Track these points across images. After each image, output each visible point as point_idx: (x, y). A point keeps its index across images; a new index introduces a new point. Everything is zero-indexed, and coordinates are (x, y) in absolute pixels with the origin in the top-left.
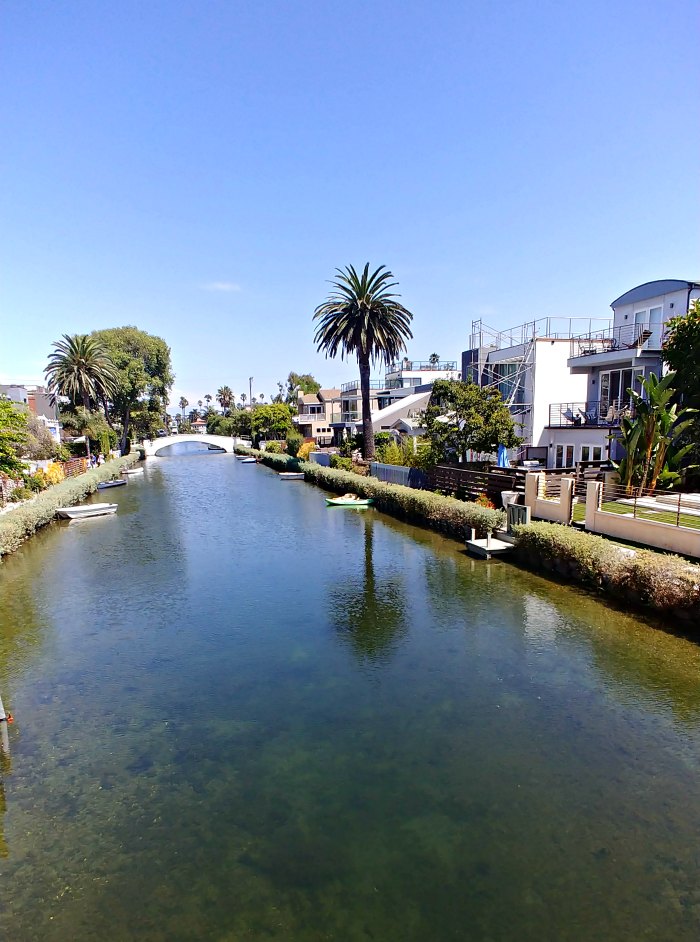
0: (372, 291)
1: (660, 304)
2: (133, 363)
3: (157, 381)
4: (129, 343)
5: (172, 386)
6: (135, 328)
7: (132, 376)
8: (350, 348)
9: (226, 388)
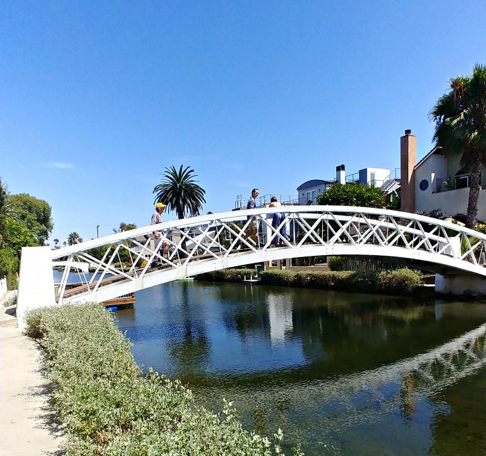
0: (184, 179)
1: (315, 190)
2: (28, 216)
3: (43, 227)
4: (26, 204)
5: (52, 231)
6: (28, 195)
7: (29, 224)
8: (172, 208)
9: (75, 233)
